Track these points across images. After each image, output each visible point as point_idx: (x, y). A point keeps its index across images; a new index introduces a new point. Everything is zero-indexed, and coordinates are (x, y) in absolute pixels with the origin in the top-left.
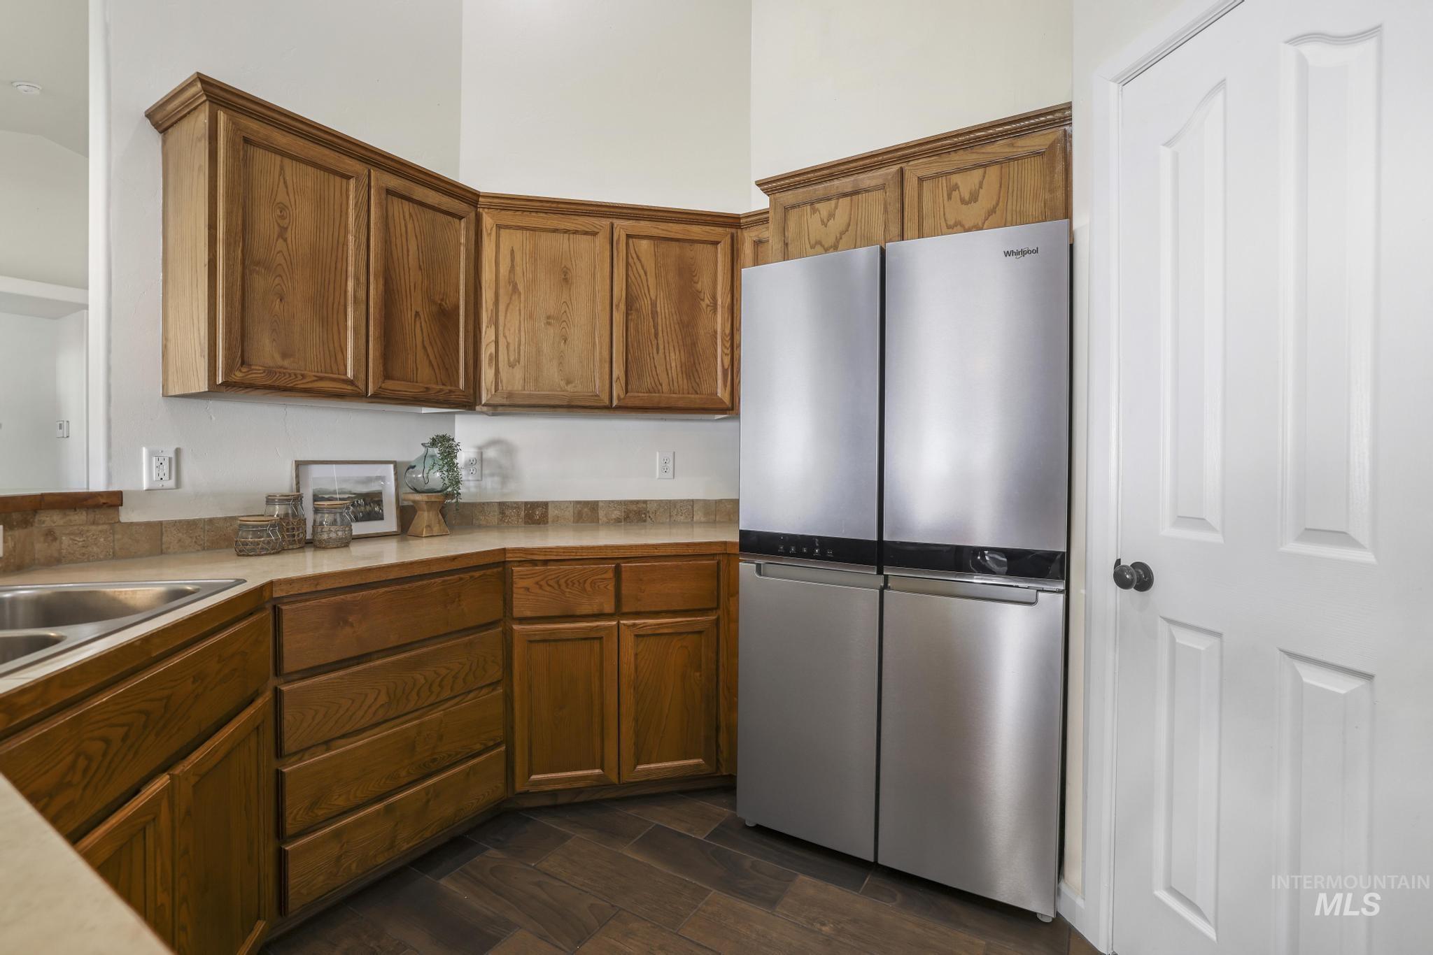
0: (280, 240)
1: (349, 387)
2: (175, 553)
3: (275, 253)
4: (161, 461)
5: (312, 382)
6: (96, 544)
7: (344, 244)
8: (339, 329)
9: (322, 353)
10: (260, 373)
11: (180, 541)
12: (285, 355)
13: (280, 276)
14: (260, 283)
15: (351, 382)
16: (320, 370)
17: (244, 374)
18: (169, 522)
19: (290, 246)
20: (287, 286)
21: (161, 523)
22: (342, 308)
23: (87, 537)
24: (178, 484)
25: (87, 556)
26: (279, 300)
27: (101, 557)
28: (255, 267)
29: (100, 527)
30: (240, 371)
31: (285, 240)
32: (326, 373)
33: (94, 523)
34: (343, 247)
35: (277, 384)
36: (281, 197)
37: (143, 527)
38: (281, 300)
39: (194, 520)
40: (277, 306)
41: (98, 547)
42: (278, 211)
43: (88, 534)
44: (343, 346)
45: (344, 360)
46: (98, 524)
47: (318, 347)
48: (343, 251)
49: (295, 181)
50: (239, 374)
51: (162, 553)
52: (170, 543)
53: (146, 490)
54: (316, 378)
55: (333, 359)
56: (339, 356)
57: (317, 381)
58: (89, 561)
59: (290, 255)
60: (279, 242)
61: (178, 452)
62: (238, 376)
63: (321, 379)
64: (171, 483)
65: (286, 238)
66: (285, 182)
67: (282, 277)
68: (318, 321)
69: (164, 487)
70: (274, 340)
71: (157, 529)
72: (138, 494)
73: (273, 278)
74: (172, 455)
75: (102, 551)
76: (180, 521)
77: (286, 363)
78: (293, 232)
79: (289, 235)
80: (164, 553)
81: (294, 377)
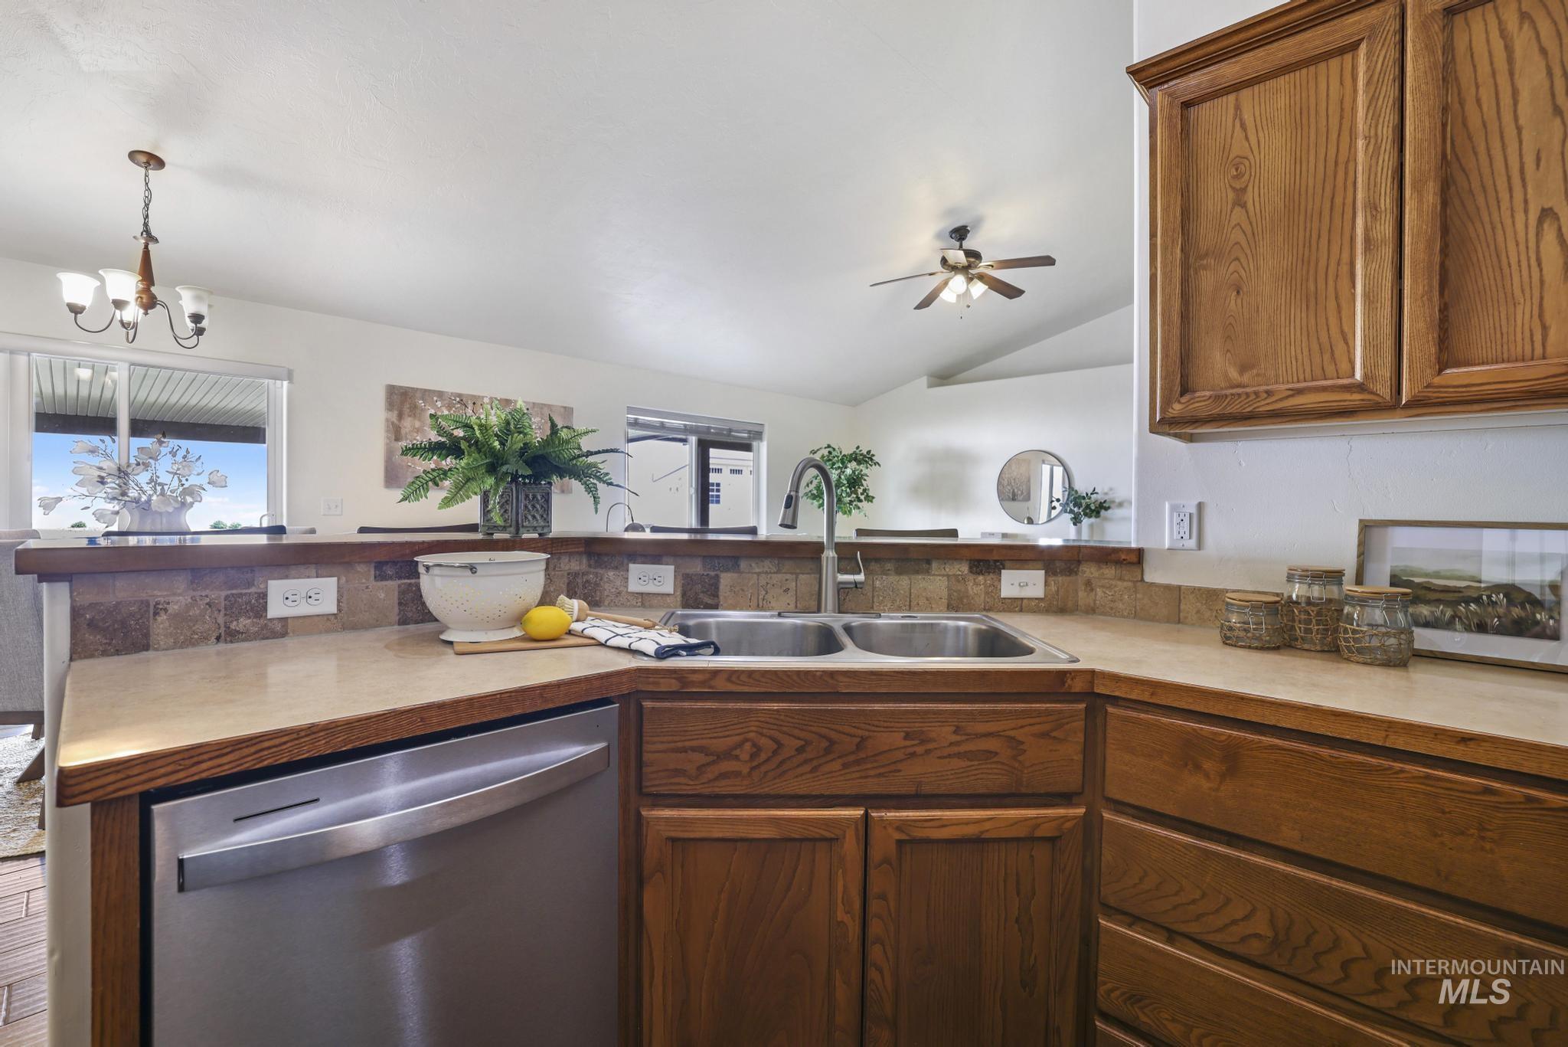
0: (1238, 209)
1: (1357, 397)
2: (1193, 625)
3: (1230, 229)
4: (1182, 517)
5: (1281, 400)
6: (1121, 600)
7: (1348, 161)
8: (1339, 306)
9: (1306, 353)
10: (1204, 401)
11: (1198, 612)
12: (1243, 369)
13: (1237, 259)
14: (1207, 281)
15: (1361, 388)
16: (1301, 377)
17: (1184, 406)
18: (1188, 588)
19: (1251, 213)
20: (1247, 270)
21: (1179, 587)
22: (1345, 268)
23: (1115, 592)
24: (1200, 545)
25: (1114, 611)
26: (1235, 293)
27: (1126, 614)
28: (1202, 262)
29: (1125, 584)
30: (1179, 402)
31: (1244, 206)
32: (1313, 380)
33: (1121, 579)
34: (1346, 168)
35: (1229, 410)
36: (1238, 147)
37: (1162, 589)
38: (1238, 292)
39: (1215, 590)
40: (1233, 302)
41: (1123, 604)
42: (1234, 170)
43: (1116, 589)
44: (1346, 329)
45: (1349, 352)
46: (1124, 580)
47: (1298, 343)
48: (1346, 173)
49: (1257, 113)
50: (1177, 407)
51: (1179, 622)
52: (1188, 612)
53: (1168, 549)
54: (1290, 392)
55: (1327, 356)
56: (1340, 348)
57: (1292, 396)
58: (1115, 616)
59: (1251, 223)
60: (1234, 212)
61: (1200, 506)
62: (1177, 408)
63: (1299, 392)
64: (1192, 543)
65: (1245, 203)
66: (1243, 126)
67: (1239, 261)
68: (1298, 303)
69: (1185, 547)
70: (1228, 351)
71: (1176, 592)
72: (1159, 552)
73: (1227, 264)
74: (1194, 511)
75: (1126, 609)
76: (1200, 589)
77: (1246, 378)
78: (1256, 189)
79: (1249, 197)
80: (1183, 623)
81: (1254, 397)
